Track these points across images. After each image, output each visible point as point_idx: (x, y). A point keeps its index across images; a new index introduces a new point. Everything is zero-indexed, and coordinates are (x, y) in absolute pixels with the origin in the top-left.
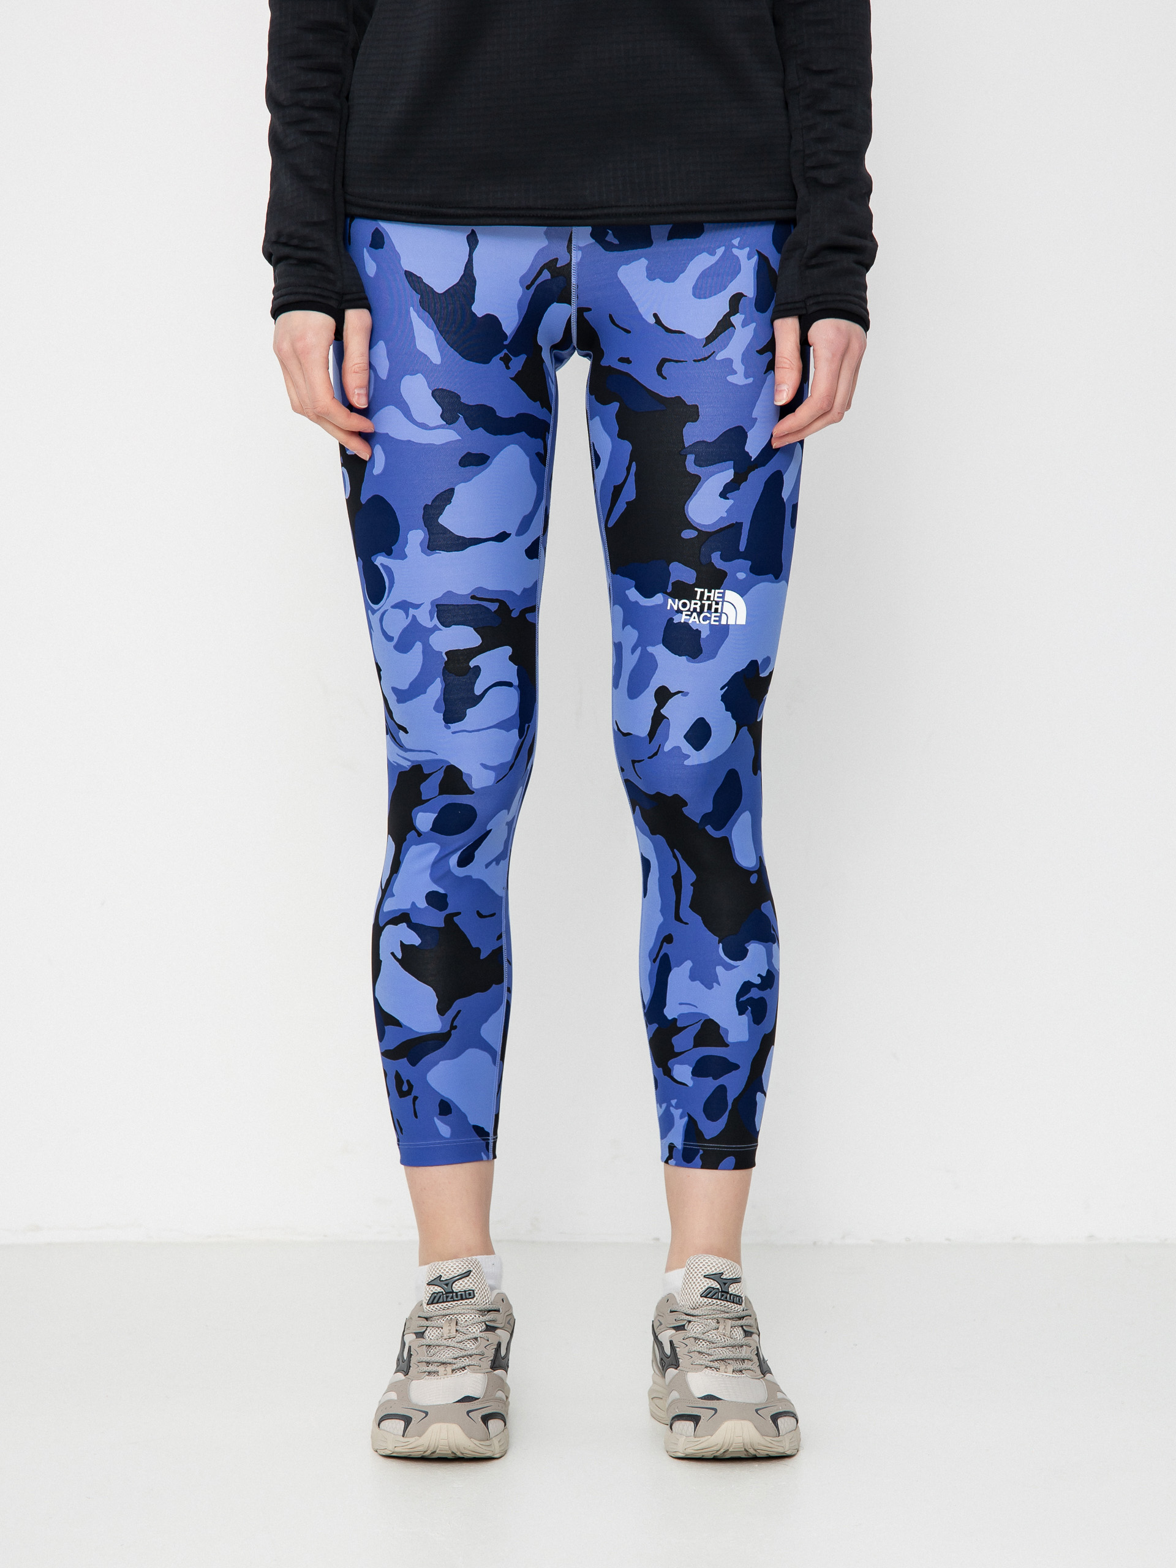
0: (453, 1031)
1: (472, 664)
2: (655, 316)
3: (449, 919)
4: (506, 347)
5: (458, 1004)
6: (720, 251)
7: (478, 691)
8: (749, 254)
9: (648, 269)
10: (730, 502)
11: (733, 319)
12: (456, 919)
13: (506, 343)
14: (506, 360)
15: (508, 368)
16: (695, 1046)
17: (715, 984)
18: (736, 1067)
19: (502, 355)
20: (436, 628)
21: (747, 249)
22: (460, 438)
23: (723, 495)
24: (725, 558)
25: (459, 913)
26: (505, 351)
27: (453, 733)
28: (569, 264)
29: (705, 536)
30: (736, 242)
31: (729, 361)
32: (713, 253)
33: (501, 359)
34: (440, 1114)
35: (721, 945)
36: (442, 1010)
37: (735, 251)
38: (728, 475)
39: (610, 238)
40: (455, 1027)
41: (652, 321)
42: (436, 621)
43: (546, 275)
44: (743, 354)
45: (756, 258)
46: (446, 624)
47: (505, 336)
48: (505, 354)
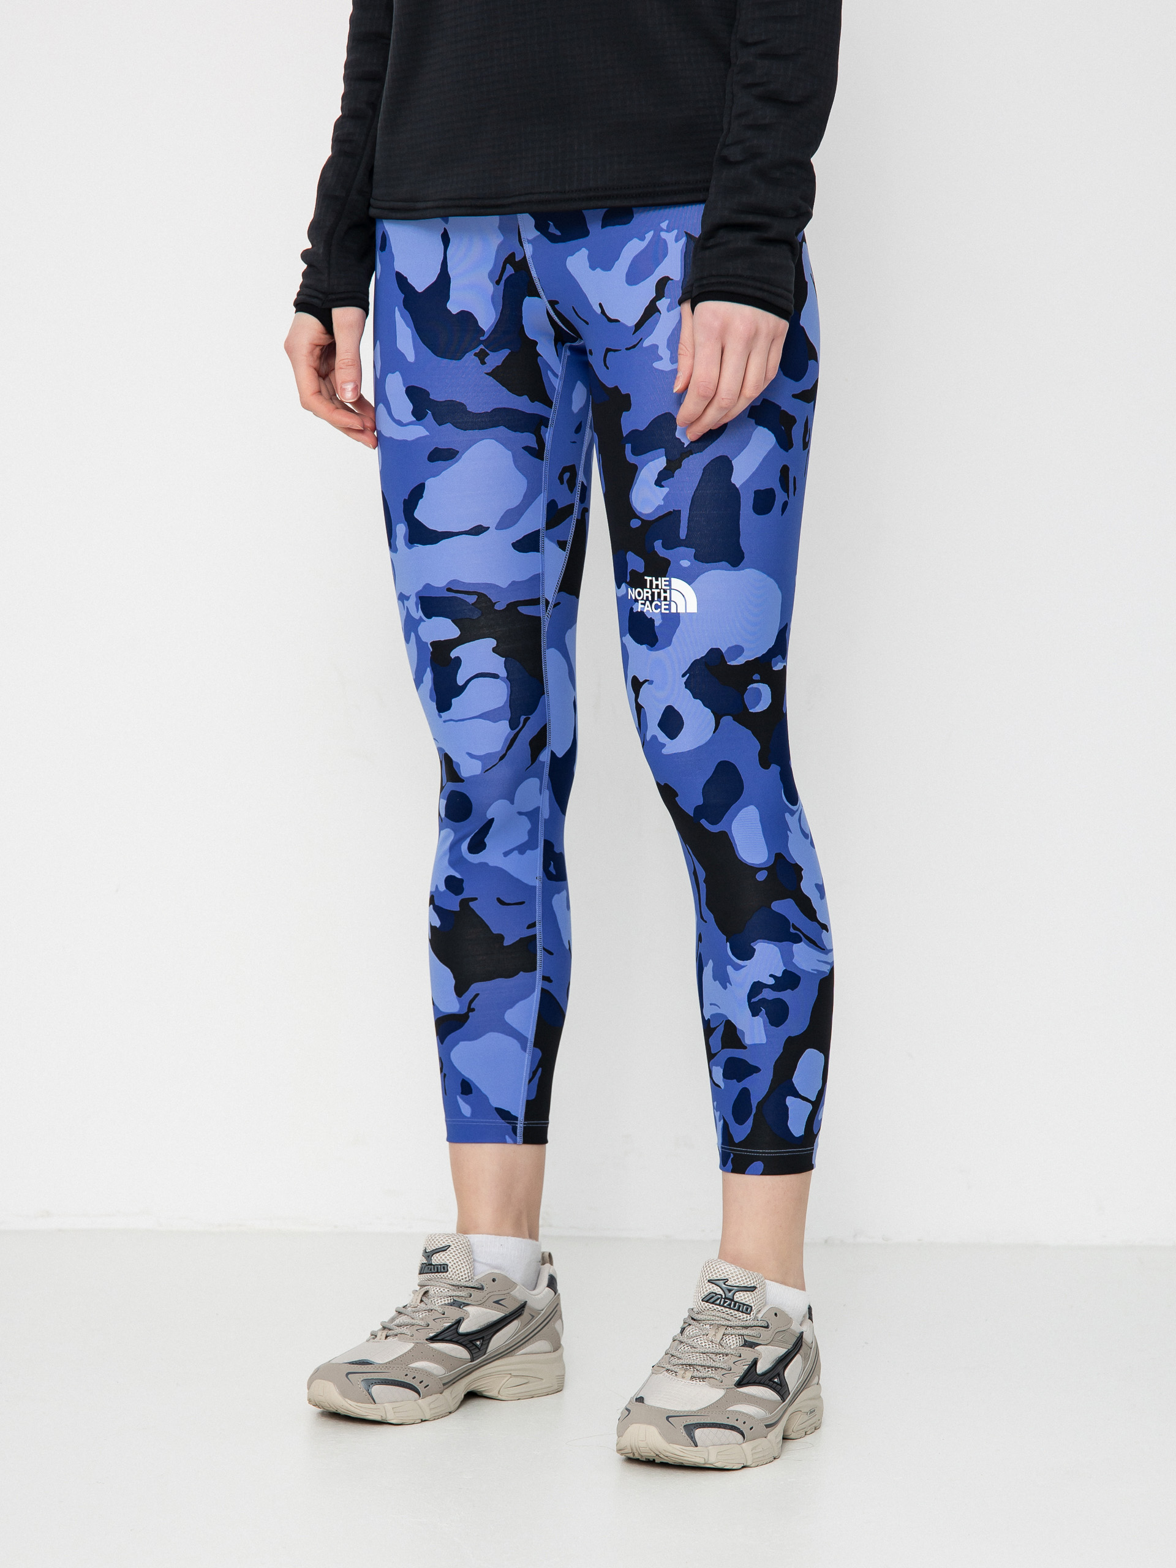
0: (470, 1014)
1: (453, 654)
2: (600, 305)
3: (465, 903)
4: (482, 342)
5: (475, 988)
6: (649, 236)
7: (460, 681)
8: (677, 236)
9: (590, 258)
10: (665, 490)
11: (658, 304)
12: (472, 904)
13: (482, 338)
14: (482, 357)
15: (483, 363)
16: (722, 1048)
17: (728, 984)
18: (756, 1070)
19: (477, 350)
20: (421, 620)
21: (675, 232)
22: (428, 434)
23: (658, 483)
24: (666, 546)
25: (476, 899)
26: (482, 347)
27: (445, 722)
28: (525, 257)
29: (647, 524)
30: (664, 225)
31: (655, 347)
32: (642, 239)
33: (476, 355)
34: (462, 1093)
35: (728, 943)
36: (460, 990)
37: (663, 235)
38: (659, 463)
39: (553, 230)
40: (473, 1010)
41: (599, 311)
42: (421, 613)
43: (510, 270)
44: (669, 340)
45: (684, 240)
46: (429, 616)
47: (481, 331)
48: (481, 349)
